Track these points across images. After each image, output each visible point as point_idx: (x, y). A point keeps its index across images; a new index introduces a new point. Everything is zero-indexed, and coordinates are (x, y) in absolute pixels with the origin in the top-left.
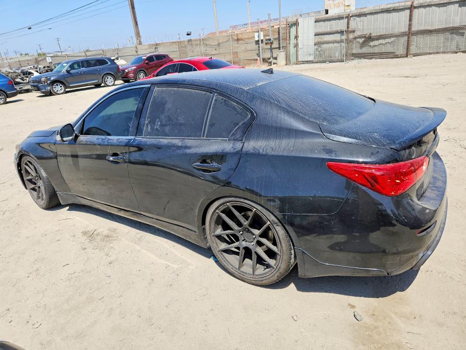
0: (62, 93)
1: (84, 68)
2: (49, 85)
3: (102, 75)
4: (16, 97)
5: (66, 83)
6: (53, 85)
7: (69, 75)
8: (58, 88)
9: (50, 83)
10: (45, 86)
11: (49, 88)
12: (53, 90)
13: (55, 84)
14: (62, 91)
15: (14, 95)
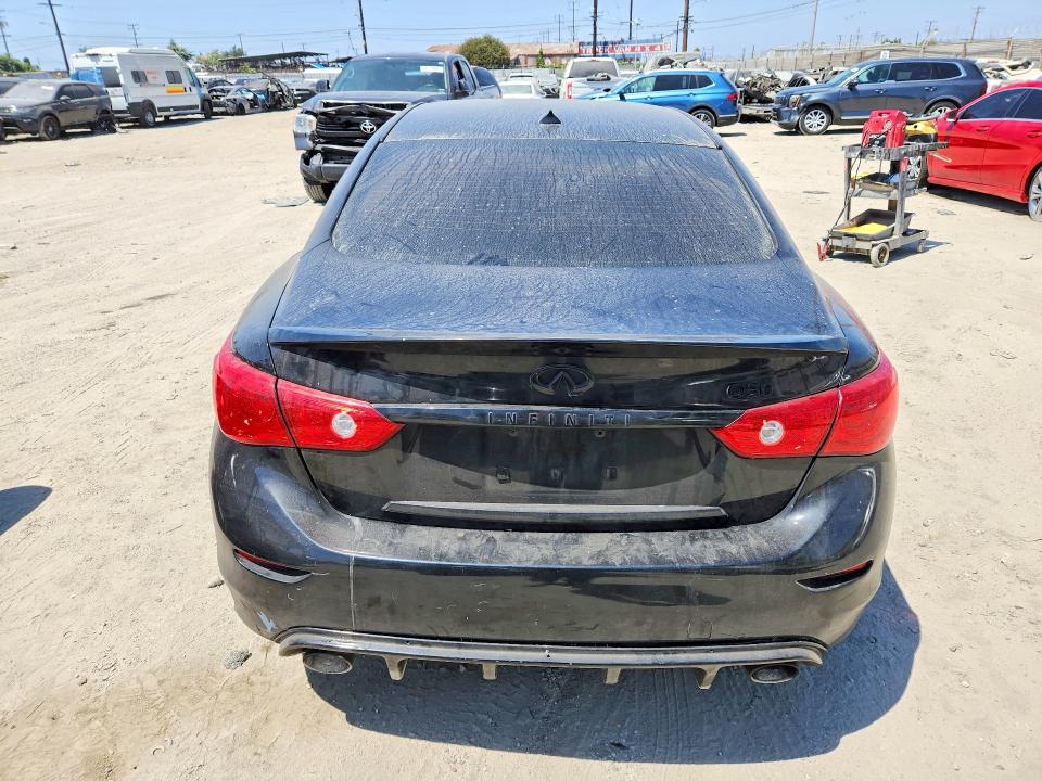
0: (818, 133)
1: (893, 82)
2: (799, 111)
3: (929, 103)
4: (732, 126)
5: (835, 111)
6: (807, 112)
7: (851, 95)
8: (815, 121)
9: (804, 107)
10: (791, 113)
11: (797, 118)
12: (803, 124)
13: (812, 112)
14: (820, 128)
15: (730, 122)
